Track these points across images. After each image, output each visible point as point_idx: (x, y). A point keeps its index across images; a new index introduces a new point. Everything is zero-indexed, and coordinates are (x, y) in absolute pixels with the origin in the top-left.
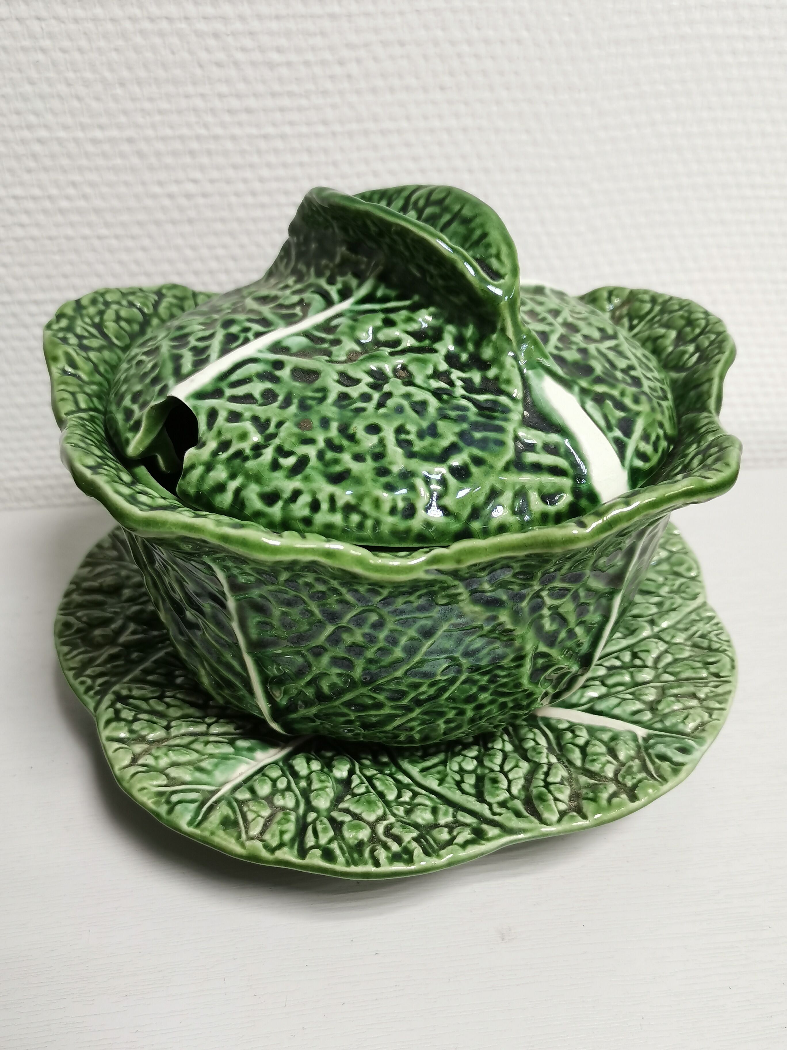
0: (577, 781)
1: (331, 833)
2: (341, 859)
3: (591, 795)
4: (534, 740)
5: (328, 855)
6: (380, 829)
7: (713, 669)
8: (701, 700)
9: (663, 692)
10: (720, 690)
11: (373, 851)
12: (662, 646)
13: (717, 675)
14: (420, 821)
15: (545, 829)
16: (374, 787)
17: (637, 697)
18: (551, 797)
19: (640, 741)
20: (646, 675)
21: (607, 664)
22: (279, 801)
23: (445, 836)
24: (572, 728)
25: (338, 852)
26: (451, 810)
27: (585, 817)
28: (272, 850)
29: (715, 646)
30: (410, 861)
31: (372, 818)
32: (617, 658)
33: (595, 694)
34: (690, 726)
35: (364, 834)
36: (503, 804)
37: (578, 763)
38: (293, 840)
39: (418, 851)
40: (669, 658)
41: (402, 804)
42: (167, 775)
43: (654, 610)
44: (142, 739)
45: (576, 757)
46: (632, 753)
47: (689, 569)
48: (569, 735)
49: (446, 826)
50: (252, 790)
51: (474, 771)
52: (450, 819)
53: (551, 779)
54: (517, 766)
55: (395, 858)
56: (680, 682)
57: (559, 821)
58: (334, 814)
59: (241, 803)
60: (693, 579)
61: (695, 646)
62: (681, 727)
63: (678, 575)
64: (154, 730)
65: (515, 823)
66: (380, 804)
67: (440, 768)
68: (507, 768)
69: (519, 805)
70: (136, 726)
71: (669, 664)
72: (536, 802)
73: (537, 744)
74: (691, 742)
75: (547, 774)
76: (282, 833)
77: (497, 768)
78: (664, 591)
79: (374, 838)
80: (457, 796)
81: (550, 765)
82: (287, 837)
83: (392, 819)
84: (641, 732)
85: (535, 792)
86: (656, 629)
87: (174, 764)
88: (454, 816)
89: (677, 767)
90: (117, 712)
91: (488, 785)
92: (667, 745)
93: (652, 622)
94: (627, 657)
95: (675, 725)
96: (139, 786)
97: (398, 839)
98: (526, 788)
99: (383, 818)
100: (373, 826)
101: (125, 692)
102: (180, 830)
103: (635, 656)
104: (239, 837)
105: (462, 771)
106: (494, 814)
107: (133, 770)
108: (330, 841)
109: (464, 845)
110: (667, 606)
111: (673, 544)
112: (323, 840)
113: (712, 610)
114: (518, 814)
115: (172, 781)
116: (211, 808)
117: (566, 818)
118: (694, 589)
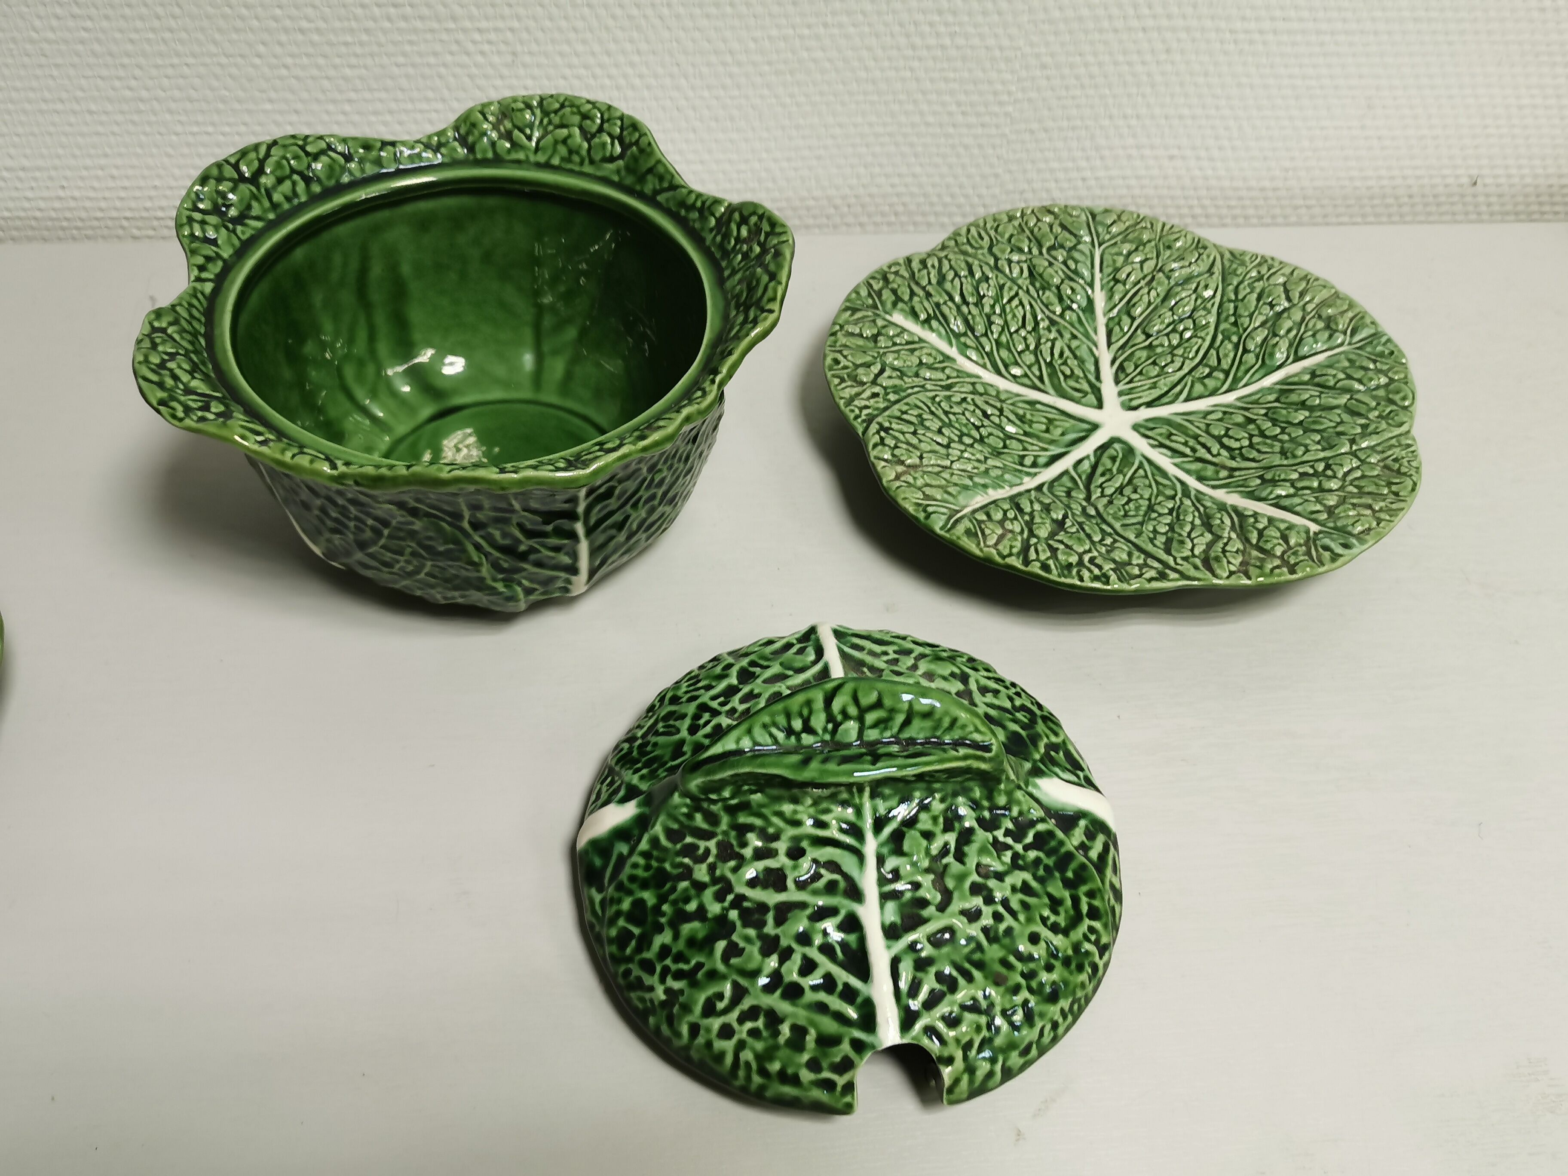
0: (1250, 554)
1: (1049, 554)
2: (1055, 572)
3: (1258, 564)
4: (1221, 519)
5: (1045, 567)
6: (1086, 558)
7: (1394, 488)
8: (1374, 511)
9: (1343, 501)
10: (1394, 506)
11: (1078, 572)
12: (1355, 463)
13: (1396, 494)
14: (1117, 559)
15: (1216, 581)
16: (1083, 530)
17: (1318, 501)
18: (1225, 560)
19: (1311, 534)
20: (1334, 485)
21: (1301, 470)
22: (1009, 525)
23: (1136, 571)
24: (1255, 515)
25: (1053, 567)
26: (1143, 556)
27: (1249, 578)
28: (1004, 557)
29: (1403, 470)
30: (1107, 583)
31: (1081, 550)
32: (1312, 467)
33: (1284, 493)
34: (1359, 528)
35: (1074, 559)
36: (1185, 559)
37: (1254, 541)
38: (1018, 554)
39: (1113, 577)
40: (1358, 474)
41: (1105, 545)
42: (924, 493)
43: (1359, 430)
44: (902, 463)
45: (1254, 537)
46: (1302, 541)
47: (1404, 398)
48: (1252, 520)
49: (1138, 565)
50: (988, 515)
51: (1166, 534)
52: (1141, 561)
53: (1228, 548)
54: (1202, 535)
55: (1096, 578)
56: (1361, 493)
57: (1228, 577)
58: (1051, 542)
59: (980, 522)
60: (1405, 408)
61: (1386, 467)
62: (1350, 528)
63: (1392, 402)
64: (911, 457)
65: (1192, 572)
66: (1088, 542)
67: (1138, 526)
68: (1193, 535)
69: (1198, 562)
70: (897, 452)
71: (1356, 479)
72: (1212, 562)
73: (1223, 522)
74: (1354, 541)
75: (1226, 544)
76: (1011, 547)
77: (1185, 534)
78: (1373, 415)
79: (1080, 563)
80: (1149, 548)
81: (1230, 539)
82: (1015, 551)
83: (1095, 554)
84: (1314, 528)
85: (1213, 554)
86: (1354, 448)
87: (927, 485)
88: (1145, 560)
89: (1335, 557)
90: (882, 439)
91: (1175, 544)
92: (1333, 540)
93: (1353, 442)
94: (1321, 467)
95: (1346, 526)
96: (903, 496)
97: (1100, 567)
98: (1206, 552)
99: (1090, 551)
100: (1081, 555)
101: (887, 424)
102: (933, 532)
103: (1328, 467)
104: (978, 544)
105: (1155, 531)
106: (1176, 564)
107: (898, 484)
108: (1048, 559)
109: (1150, 580)
110: (1371, 428)
111: (1396, 373)
112: (1043, 557)
113: (1414, 440)
114: (1196, 568)
115: (927, 497)
116: (957, 521)
117: (1233, 576)
118: (1402, 417)
